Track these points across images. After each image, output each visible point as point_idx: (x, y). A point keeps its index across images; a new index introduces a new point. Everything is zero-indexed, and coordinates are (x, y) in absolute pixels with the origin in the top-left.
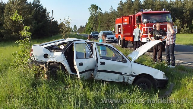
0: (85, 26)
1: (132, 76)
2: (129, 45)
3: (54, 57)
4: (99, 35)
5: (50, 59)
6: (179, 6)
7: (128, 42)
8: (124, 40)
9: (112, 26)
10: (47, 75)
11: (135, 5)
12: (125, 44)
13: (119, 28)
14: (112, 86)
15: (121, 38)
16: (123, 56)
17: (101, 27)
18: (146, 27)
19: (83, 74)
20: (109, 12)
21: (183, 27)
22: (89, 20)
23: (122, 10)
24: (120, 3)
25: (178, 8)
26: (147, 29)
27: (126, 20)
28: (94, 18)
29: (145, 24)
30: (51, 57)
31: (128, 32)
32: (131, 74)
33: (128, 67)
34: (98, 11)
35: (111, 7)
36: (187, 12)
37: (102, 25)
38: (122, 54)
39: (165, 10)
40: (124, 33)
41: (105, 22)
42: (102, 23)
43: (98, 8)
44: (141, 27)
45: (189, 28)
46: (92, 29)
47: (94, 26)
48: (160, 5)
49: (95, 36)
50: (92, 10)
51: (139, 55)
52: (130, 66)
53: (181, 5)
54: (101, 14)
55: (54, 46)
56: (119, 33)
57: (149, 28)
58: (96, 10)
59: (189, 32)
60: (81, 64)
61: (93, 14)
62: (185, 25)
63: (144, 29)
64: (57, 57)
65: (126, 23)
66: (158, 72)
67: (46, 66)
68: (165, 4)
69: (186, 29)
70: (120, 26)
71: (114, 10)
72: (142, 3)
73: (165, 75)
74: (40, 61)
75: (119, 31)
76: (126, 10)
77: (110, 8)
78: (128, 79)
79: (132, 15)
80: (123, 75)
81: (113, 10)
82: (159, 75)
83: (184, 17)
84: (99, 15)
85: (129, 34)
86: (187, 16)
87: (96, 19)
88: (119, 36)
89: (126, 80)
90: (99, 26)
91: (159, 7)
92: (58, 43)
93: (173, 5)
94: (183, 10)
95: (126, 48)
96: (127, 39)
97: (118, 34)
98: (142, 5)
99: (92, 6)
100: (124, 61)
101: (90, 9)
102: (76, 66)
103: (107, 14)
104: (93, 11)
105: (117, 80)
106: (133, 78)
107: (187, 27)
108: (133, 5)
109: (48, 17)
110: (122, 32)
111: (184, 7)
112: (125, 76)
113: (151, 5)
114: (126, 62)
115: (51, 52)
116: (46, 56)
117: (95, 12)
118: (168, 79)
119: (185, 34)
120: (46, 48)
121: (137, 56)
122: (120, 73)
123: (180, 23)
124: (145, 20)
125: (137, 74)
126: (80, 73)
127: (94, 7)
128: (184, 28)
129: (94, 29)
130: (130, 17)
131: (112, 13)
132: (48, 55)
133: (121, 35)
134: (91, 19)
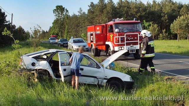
0: (48, 31)
1: (105, 79)
2: (102, 53)
3: (41, 65)
4: (69, 43)
5: (37, 67)
6: (156, 10)
7: (100, 51)
8: (96, 49)
9: (81, 31)
10: (37, 79)
11: (108, 8)
12: (97, 53)
13: (92, 37)
14: (89, 87)
15: (94, 47)
16: (97, 63)
17: (68, 32)
18: (117, 37)
19: (66, 78)
20: (77, 15)
21: (161, 32)
22: (53, 23)
23: (94, 13)
24: (91, 5)
25: (155, 11)
26: (119, 38)
27: (98, 28)
28: (59, 22)
29: (117, 34)
30: (37, 65)
31: (101, 41)
32: (104, 77)
33: (101, 72)
34: (64, 13)
35: (80, 8)
36: (165, 16)
37: (69, 30)
38: (96, 62)
39: (135, 20)
40: (96, 42)
41: (73, 26)
42: (70, 27)
43: (65, 10)
44: (113, 36)
45: (167, 34)
46: (57, 34)
47: (59, 31)
48: (136, 7)
49: (64, 44)
50: (57, 12)
51: (110, 62)
52: (103, 71)
53: (159, 9)
54: (68, 17)
55: (39, 56)
56: (92, 41)
57: (121, 37)
58: (62, 12)
59: (168, 38)
60: (65, 70)
61: (59, 16)
62: (164, 31)
63: (116, 38)
64: (43, 65)
65: (98, 32)
66: (126, 76)
67: (36, 72)
68: (142, 7)
69: (164, 34)
70: (92, 35)
71: (84, 13)
72: (116, 5)
73: (131, 78)
74: (29, 69)
75: (92, 40)
76: (97, 13)
77: (79, 10)
78: (102, 82)
79: (105, 24)
80: (97, 78)
81: (82, 12)
82: (126, 78)
83: (163, 21)
84: (66, 18)
85: (102, 43)
86: (165, 20)
87: (62, 23)
88: (92, 45)
89: (100, 83)
90: (66, 32)
91: (135, 10)
92: (43, 54)
93: (151, 8)
94: (161, 13)
95: (98, 57)
96: (100, 48)
97: (90, 42)
98: (116, 8)
99: (57, 7)
100: (98, 67)
101: (54, 11)
102: (61, 71)
103: (75, 17)
104: (59, 14)
105: (93, 82)
106: (105, 81)
107: (166, 32)
108: (106, 7)
109: (6, 21)
110: (94, 41)
111: (161, 10)
112: (99, 79)
113: (126, 8)
114: (100, 68)
115: (38, 61)
116: (33, 64)
117: (61, 14)
118: (134, 81)
119: (164, 41)
120: (33, 58)
121: (108, 63)
122: (96, 77)
123: (158, 28)
124: (117, 30)
125: (108, 78)
126: (64, 77)
127: (60, 9)
128: (162, 34)
129: (60, 34)
130: (102, 26)
131: (81, 16)
132: (35, 63)
133: (94, 43)
134: (56, 22)
